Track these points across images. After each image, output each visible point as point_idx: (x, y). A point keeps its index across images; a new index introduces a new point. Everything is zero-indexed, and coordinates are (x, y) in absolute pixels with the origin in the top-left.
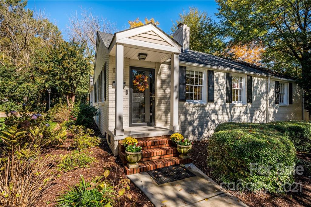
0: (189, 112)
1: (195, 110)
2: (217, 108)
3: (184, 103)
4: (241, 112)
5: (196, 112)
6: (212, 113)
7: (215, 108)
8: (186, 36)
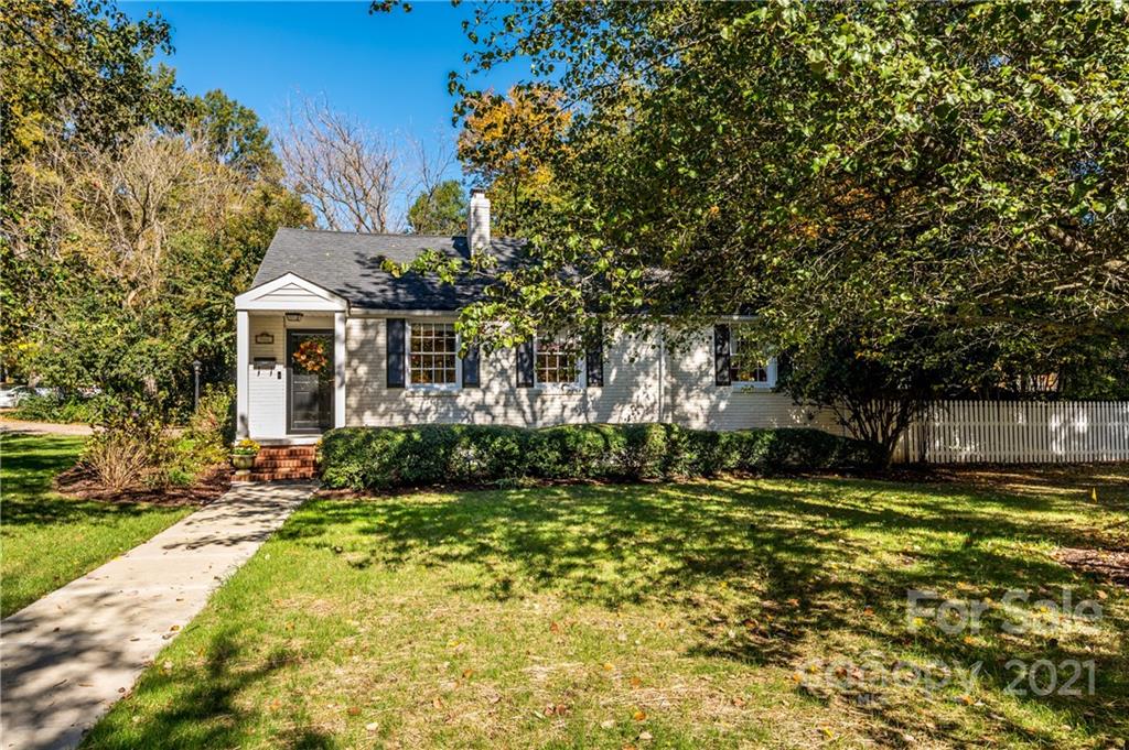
0: (413, 409)
1: (429, 404)
2: (490, 399)
3: (400, 394)
4: (564, 407)
5: (433, 408)
6: (476, 410)
7: (484, 399)
8: (478, 224)
